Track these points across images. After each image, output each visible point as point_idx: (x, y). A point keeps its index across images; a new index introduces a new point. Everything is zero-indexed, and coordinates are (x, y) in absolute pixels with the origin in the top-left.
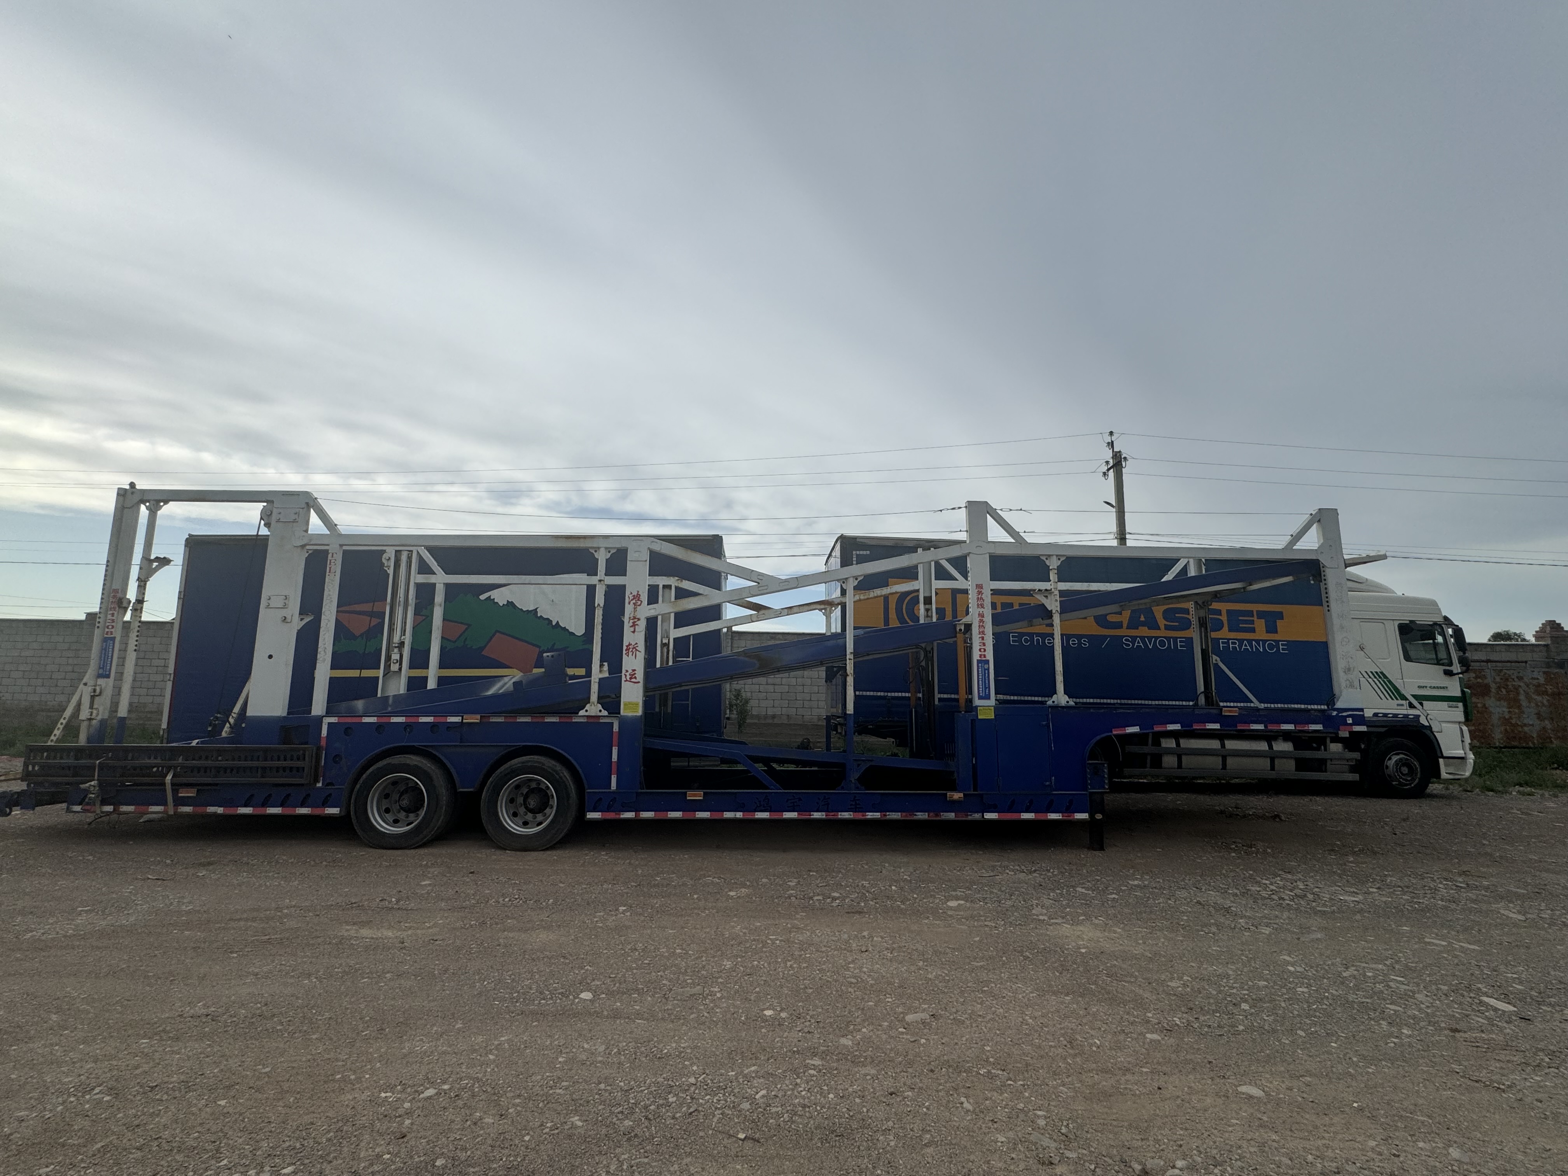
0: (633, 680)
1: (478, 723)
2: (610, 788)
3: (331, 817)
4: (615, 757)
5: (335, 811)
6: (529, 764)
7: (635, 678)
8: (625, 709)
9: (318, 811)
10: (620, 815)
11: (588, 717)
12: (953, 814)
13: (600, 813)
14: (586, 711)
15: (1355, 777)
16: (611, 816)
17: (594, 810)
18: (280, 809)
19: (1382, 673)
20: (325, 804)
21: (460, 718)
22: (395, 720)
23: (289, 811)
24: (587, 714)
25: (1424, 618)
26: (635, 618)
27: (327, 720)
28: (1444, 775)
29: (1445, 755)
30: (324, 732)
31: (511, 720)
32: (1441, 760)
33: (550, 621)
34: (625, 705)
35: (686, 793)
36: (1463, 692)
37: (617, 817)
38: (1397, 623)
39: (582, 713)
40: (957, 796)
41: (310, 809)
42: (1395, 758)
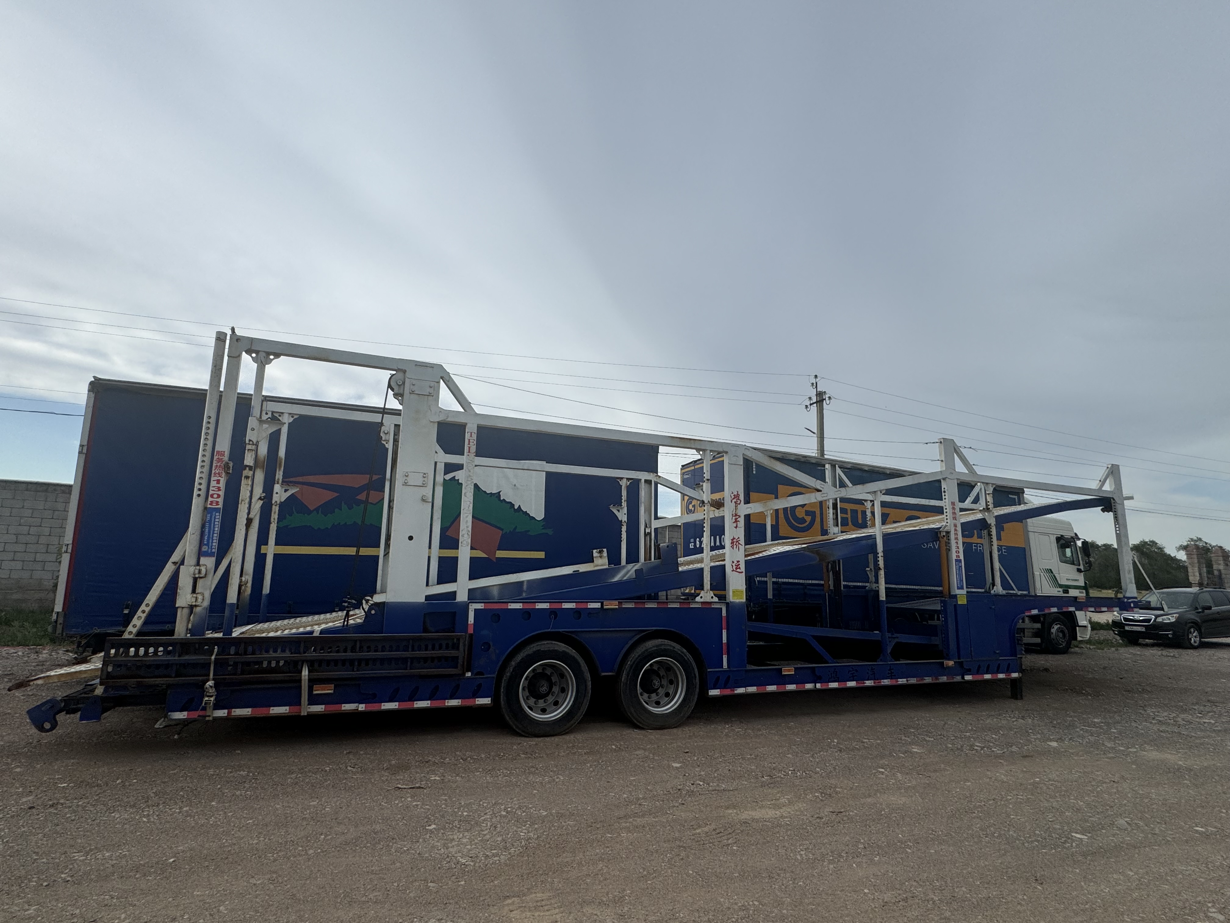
0: (738, 570)
1: (616, 609)
2: (722, 667)
3: (482, 707)
4: (725, 640)
5: (487, 701)
6: (663, 647)
7: (740, 568)
8: (734, 596)
9: (469, 702)
10: (734, 691)
11: (702, 603)
12: (945, 677)
13: (719, 690)
14: (701, 597)
15: (1038, 640)
16: (727, 692)
17: (715, 688)
18: (429, 702)
19: (1050, 570)
20: (476, 695)
21: (600, 604)
22: (540, 606)
23: (438, 704)
24: (702, 600)
25: (1068, 534)
26: (736, 515)
27: (473, 607)
28: (1079, 639)
29: (1080, 624)
30: (471, 619)
31: (641, 606)
32: (1077, 628)
33: (512, 505)
34: (733, 592)
35: (781, 669)
36: (1085, 583)
37: (732, 692)
38: (1055, 536)
39: (698, 599)
40: (951, 663)
41: (460, 701)
42: (1056, 627)
